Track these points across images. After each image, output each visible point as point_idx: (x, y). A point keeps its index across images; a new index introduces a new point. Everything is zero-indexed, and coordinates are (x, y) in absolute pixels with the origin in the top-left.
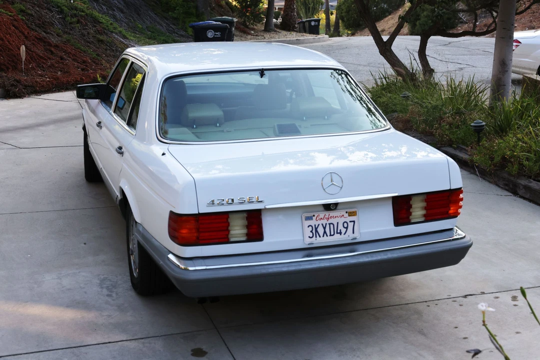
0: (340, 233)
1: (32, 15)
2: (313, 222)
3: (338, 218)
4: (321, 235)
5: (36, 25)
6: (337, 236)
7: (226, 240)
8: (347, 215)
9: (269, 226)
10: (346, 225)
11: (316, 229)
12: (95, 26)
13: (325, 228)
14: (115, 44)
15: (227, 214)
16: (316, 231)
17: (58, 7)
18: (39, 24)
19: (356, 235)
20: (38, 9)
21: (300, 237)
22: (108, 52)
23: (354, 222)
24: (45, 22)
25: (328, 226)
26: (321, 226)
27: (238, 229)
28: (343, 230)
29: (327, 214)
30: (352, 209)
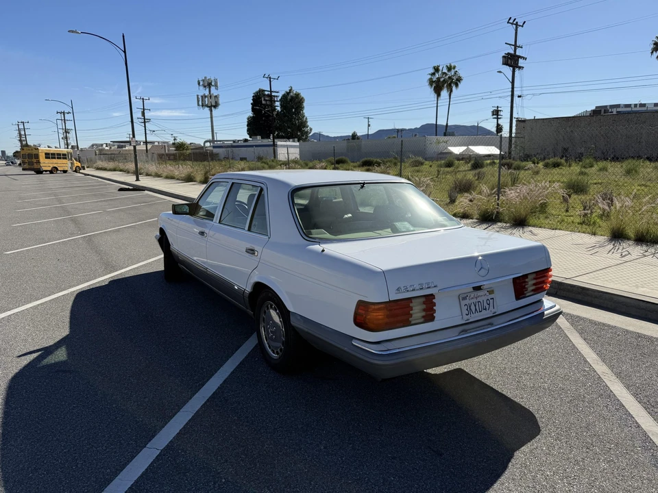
0: (486, 309)
2: (467, 302)
3: (482, 296)
4: (474, 312)
6: (484, 312)
7: (407, 323)
8: (488, 294)
10: (488, 302)
11: (470, 307)
13: (475, 306)
15: (410, 299)
16: (470, 309)
19: (495, 309)
21: (460, 315)
23: (493, 299)
25: (477, 304)
26: (473, 304)
28: (487, 306)
29: (476, 294)
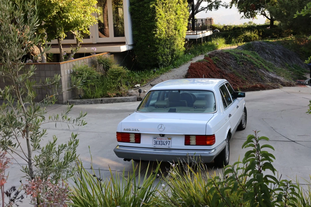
1: (221, 61)
2: (156, 140)
3: (164, 140)
4: (158, 144)
5: (221, 66)
6: (163, 146)
7: (129, 141)
8: (167, 139)
9: (143, 139)
10: (166, 142)
11: (157, 142)
12: (251, 66)
13: (159, 142)
14: (258, 74)
15: (129, 133)
16: (157, 143)
17: (236, 57)
18: (223, 65)
19: (170, 146)
20: (225, 59)
21: (151, 144)
22: (254, 77)
23: (170, 141)
24: (227, 64)
25: (161, 142)
26: (158, 141)
27: (132, 139)
28: (166, 144)
29: (161, 138)
30: (170, 137)
